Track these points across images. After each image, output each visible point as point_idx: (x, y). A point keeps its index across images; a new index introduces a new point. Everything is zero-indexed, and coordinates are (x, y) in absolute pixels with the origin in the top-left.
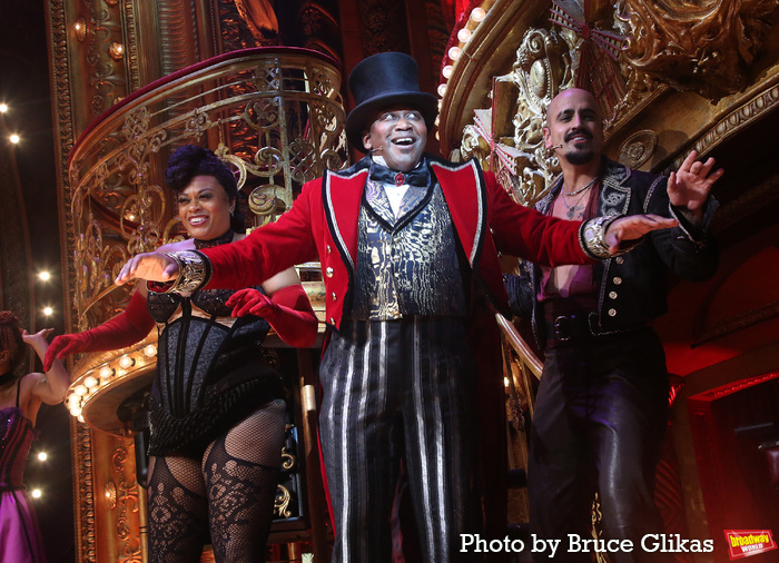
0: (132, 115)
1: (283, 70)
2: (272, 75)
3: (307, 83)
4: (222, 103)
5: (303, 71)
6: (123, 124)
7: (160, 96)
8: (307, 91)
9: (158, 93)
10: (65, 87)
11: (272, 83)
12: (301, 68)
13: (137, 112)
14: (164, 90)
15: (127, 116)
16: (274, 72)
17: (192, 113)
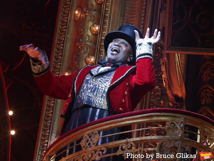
0: (88, 135)
1: (186, 126)
2: (178, 127)
3: (199, 137)
4: (144, 138)
5: (198, 129)
6: (82, 139)
7: (108, 126)
8: (198, 141)
9: (107, 124)
10: (50, 119)
11: (177, 132)
12: (197, 126)
13: (92, 133)
14: (111, 123)
15: (86, 134)
16: (180, 125)
17: (124, 141)
